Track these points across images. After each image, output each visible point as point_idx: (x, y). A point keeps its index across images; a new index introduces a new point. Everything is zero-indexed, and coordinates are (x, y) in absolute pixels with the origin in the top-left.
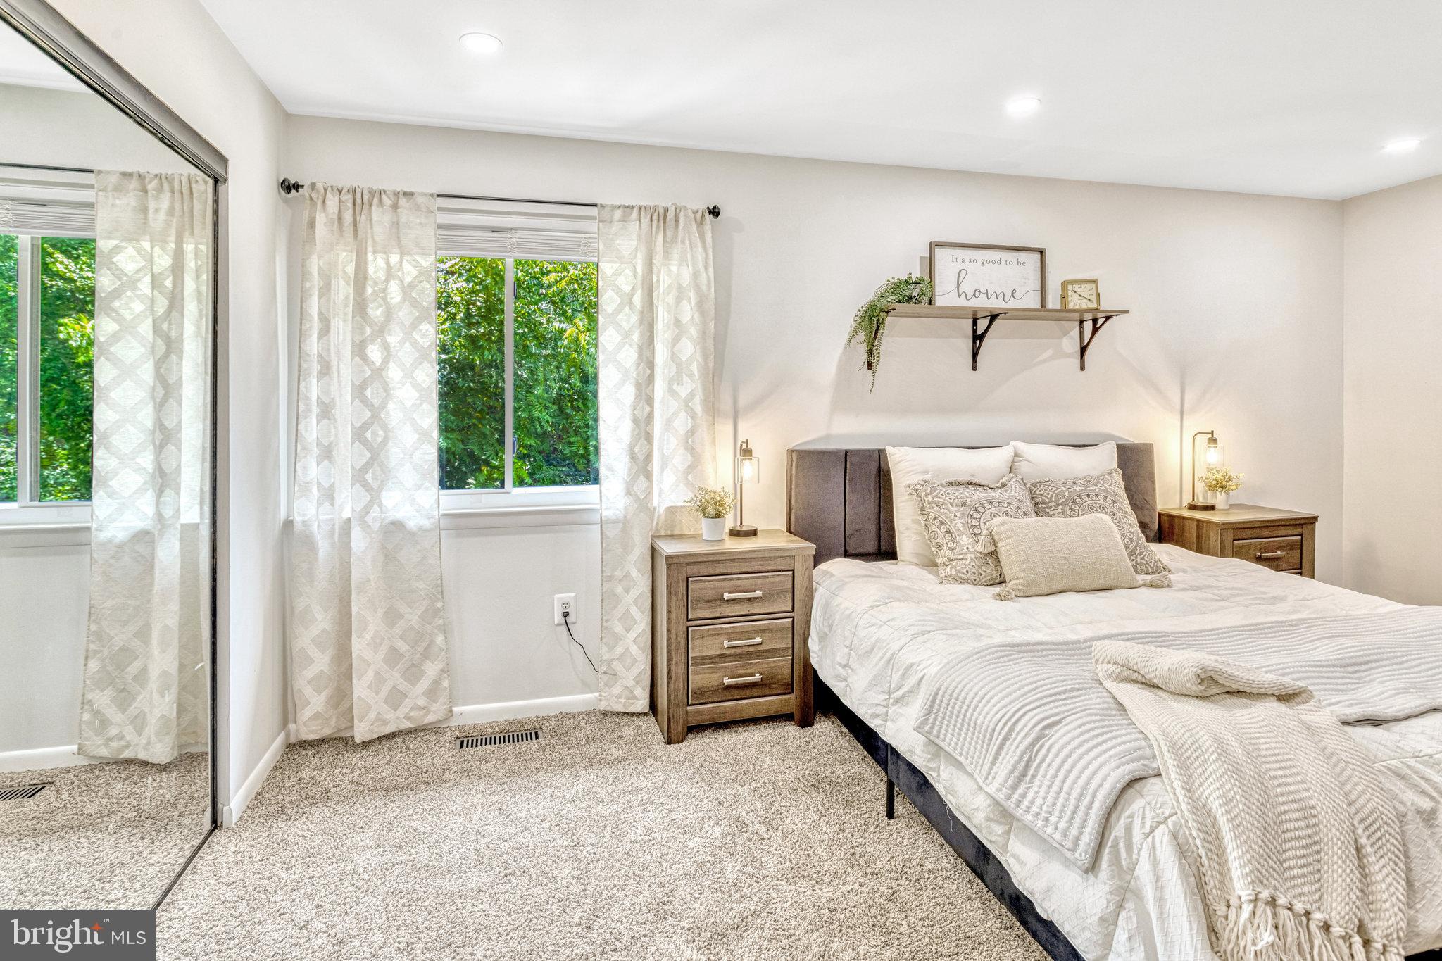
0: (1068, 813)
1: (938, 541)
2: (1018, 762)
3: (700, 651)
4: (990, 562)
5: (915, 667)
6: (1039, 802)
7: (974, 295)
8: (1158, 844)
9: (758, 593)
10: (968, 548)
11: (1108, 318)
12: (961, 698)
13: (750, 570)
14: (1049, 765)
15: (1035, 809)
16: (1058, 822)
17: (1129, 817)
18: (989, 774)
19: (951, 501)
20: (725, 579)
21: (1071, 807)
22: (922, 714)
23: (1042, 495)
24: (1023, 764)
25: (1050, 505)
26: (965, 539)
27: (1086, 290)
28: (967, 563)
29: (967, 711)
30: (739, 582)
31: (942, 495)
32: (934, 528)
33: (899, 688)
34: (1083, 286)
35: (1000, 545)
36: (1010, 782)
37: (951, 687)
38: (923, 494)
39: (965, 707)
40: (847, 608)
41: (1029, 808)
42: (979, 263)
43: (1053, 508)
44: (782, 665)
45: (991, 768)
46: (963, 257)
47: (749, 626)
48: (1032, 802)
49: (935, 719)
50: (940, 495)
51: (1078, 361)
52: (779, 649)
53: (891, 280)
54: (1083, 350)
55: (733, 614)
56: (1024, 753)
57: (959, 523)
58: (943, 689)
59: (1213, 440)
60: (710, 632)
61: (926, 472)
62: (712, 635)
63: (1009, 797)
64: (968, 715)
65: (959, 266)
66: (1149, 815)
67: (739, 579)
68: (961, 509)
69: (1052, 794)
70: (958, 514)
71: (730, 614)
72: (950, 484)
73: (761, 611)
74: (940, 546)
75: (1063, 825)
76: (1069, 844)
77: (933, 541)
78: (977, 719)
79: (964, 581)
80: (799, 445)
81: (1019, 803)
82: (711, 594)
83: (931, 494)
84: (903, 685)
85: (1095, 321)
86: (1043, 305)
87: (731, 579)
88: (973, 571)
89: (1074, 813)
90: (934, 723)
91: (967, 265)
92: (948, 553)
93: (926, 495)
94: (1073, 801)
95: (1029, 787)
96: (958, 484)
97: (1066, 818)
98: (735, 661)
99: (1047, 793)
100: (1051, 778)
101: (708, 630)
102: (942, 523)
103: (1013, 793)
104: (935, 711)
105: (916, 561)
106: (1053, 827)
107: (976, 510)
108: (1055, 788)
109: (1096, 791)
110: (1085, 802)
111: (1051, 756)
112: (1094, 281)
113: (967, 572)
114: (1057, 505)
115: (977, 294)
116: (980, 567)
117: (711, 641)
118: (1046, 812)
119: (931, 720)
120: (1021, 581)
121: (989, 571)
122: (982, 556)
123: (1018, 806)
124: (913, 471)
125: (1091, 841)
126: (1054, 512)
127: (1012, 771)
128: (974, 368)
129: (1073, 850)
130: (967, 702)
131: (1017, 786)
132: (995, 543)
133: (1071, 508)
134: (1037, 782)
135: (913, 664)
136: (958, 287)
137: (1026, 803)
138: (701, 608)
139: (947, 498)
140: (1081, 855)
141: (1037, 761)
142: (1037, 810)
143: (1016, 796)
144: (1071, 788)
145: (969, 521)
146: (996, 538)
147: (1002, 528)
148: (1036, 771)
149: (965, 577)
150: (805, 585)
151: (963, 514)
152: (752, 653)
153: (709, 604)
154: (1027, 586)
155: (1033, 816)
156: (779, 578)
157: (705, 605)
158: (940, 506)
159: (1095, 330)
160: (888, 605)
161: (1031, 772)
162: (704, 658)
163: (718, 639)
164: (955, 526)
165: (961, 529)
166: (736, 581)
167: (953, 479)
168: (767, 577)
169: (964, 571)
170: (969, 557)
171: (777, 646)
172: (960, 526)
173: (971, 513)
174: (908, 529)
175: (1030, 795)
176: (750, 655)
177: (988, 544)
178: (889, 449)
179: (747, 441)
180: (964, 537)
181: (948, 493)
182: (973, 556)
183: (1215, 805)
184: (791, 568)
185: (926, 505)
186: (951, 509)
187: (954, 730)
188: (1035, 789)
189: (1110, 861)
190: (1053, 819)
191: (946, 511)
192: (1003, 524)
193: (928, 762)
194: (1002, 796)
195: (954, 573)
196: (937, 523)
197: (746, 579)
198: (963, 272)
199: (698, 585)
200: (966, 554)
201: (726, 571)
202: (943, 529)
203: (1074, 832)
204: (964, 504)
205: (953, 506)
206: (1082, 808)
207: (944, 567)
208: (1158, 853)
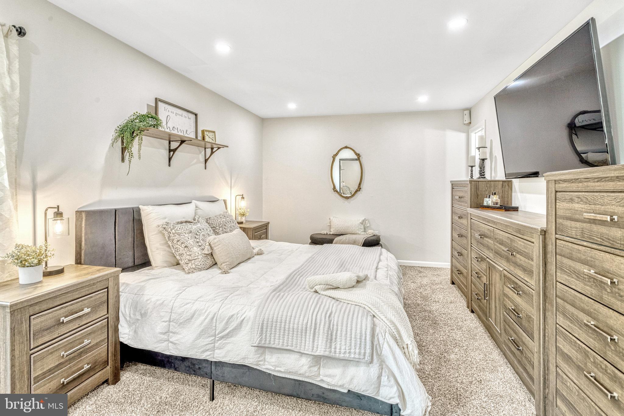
0: (358, 345)
1: (180, 252)
2: (327, 336)
3: (41, 370)
4: (209, 257)
5: (235, 316)
6: (343, 347)
7: (173, 129)
8: (388, 340)
9: (86, 310)
10: (198, 253)
11: (219, 148)
12: (279, 321)
13: (80, 296)
14: (341, 331)
15: (343, 351)
16: (355, 351)
17: (377, 336)
18: (313, 347)
19: (185, 231)
20: (62, 308)
21: (358, 343)
22: (258, 336)
23: (212, 224)
24: (330, 336)
25: (217, 228)
26: (196, 249)
27: (211, 135)
28: (200, 260)
29: (285, 325)
30: (72, 307)
31: (180, 229)
32: (177, 246)
33: (224, 330)
34: (210, 133)
35: (215, 248)
36: (328, 346)
37: (270, 318)
38: (169, 230)
39: (283, 324)
40: (158, 300)
41: (340, 352)
42: (175, 114)
43: (218, 229)
44: (101, 352)
45: (313, 344)
46: (169, 109)
47: (79, 335)
48: (340, 349)
49: (266, 336)
50: (178, 229)
51: (204, 165)
52: (100, 342)
53: (136, 114)
54: (206, 161)
55: (68, 331)
56: (328, 331)
57: (191, 242)
58: (266, 320)
59: (243, 198)
60: (50, 352)
61: (165, 218)
62: (52, 353)
63: (330, 352)
64: (287, 327)
65: (167, 114)
66: (382, 332)
67: (72, 305)
68: (190, 235)
69: (348, 341)
70: (189, 237)
71: (66, 332)
72: (178, 223)
73: (88, 321)
74: (181, 255)
75: (357, 351)
76: (362, 357)
77: (177, 253)
78: (293, 327)
79: (200, 270)
80: (83, 207)
81: (335, 352)
82: (50, 322)
83: (174, 229)
84: (227, 328)
85: (212, 149)
86: (197, 137)
87: (67, 306)
88: (203, 263)
89: (360, 344)
90: (266, 338)
91: (170, 114)
92: (188, 257)
93: (171, 230)
94: (358, 340)
95: (336, 344)
96: (182, 223)
97: (358, 348)
98: (69, 364)
99: (346, 342)
100: (345, 335)
101: (48, 350)
102: (183, 243)
103: (331, 349)
104: (264, 332)
105: (165, 265)
106: (354, 353)
107: (196, 234)
108: (348, 339)
109: (366, 332)
110: (363, 338)
111: (339, 327)
112: (214, 132)
113: (201, 264)
114: (220, 228)
115: (174, 129)
116: (206, 261)
117: (50, 358)
118: (349, 350)
119: (264, 337)
120: (228, 263)
121: (209, 262)
122: (206, 256)
123: (335, 353)
124: (158, 218)
125: (370, 351)
126: (219, 231)
127: (327, 341)
128: (169, 165)
129: (364, 358)
130: (283, 321)
131: (331, 345)
132: (212, 248)
133: (225, 228)
134: (338, 340)
135: (232, 316)
136: (167, 124)
137: (338, 350)
138: (42, 336)
139: (183, 230)
140: (368, 358)
141: (335, 332)
142: (344, 351)
143: (333, 350)
144: (356, 335)
145: (195, 240)
146: (213, 246)
147: (215, 241)
148: (336, 336)
149: (200, 267)
150: (115, 295)
151: (191, 237)
152: (81, 353)
153: (48, 331)
154: (230, 265)
155: (343, 354)
156: (100, 295)
157: (45, 333)
158: (179, 234)
159: (212, 153)
160: (186, 290)
161: (334, 337)
162: (44, 373)
163: (56, 354)
164: (189, 244)
165: (193, 244)
166: (70, 307)
167: (180, 220)
168: (91, 297)
169: (199, 264)
170: (200, 257)
171: (98, 340)
172: (192, 243)
173: (195, 236)
174: (157, 249)
175: (338, 347)
176: (80, 355)
177: (210, 250)
178: (140, 207)
179: (58, 206)
180: (195, 248)
181: (182, 228)
182: (201, 256)
183: (393, 318)
184: (106, 286)
185: (171, 235)
186: (186, 235)
187: (279, 337)
188: (339, 343)
189: (376, 355)
190: (352, 351)
191: (183, 236)
192: (215, 239)
193: (258, 358)
194: (328, 353)
195: (194, 266)
196: (179, 243)
197: (77, 303)
198: (169, 117)
199: (39, 320)
200: (198, 256)
201: (62, 302)
202: (183, 246)
203: (363, 351)
204: (191, 232)
205: (186, 233)
206: (363, 341)
207: (186, 265)
208: (389, 343)
